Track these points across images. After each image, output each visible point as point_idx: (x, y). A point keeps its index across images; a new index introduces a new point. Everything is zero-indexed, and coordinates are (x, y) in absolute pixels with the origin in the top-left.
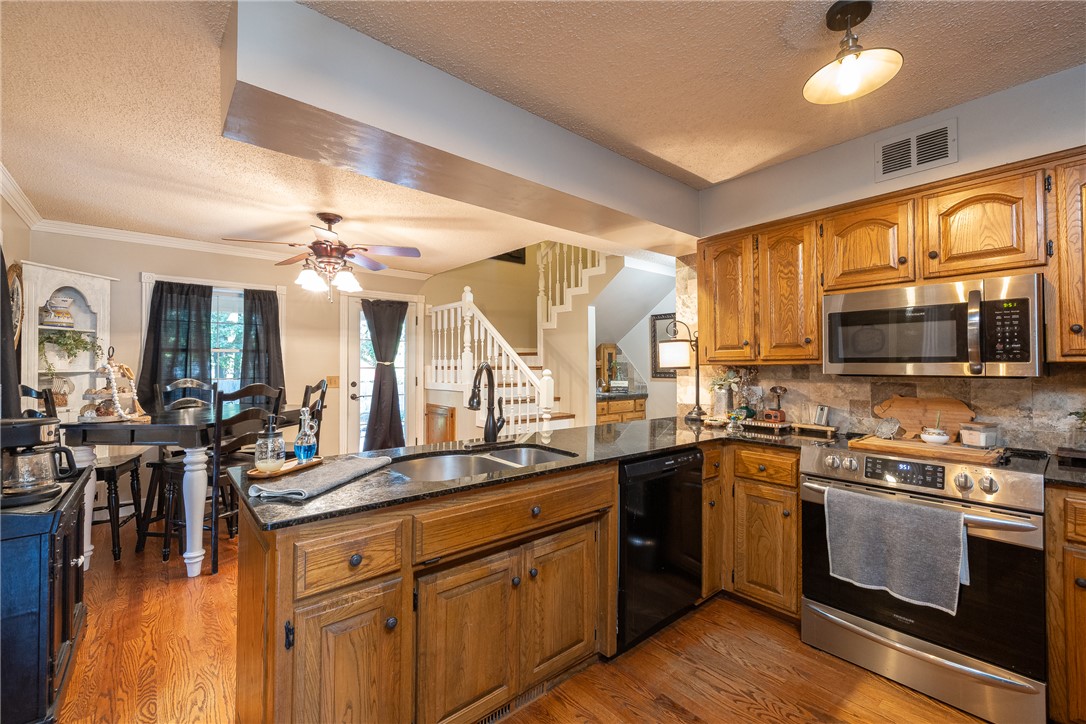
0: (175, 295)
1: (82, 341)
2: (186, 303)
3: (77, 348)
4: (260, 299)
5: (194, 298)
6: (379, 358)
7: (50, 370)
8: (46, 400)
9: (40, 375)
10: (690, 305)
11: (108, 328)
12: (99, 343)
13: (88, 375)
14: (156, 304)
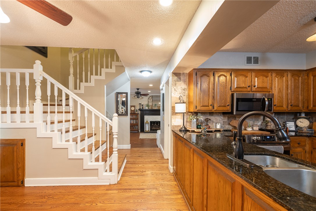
10: (177, 91)
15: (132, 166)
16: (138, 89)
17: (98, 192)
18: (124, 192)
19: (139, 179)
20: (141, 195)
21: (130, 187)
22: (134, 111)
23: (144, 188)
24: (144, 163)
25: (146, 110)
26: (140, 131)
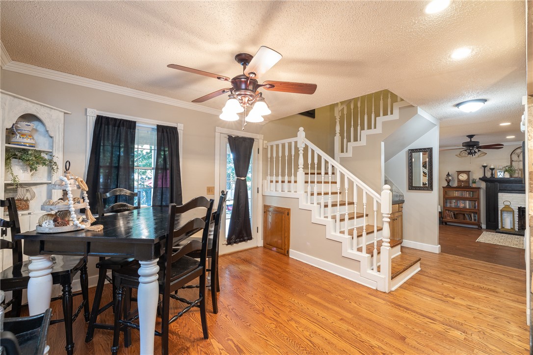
0: (110, 127)
1: (42, 158)
2: (117, 133)
3: (38, 163)
4: (167, 132)
5: (123, 130)
6: (238, 174)
7: (15, 181)
8: (10, 208)
9: (6, 185)
11: (61, 149)
12: (55, 160)
13: (45, 186)
14: (97, 132)
15: (427, 281)
16: (471, 136)
17: (357, 291)
18: (396, 308)
19: (432, 303)
20: (425, 325)
21: (409, 307)
22: (467, 181)
23: (436, 319)
24: (458, 285)
25: (502, 181)
26: (484, 226)
